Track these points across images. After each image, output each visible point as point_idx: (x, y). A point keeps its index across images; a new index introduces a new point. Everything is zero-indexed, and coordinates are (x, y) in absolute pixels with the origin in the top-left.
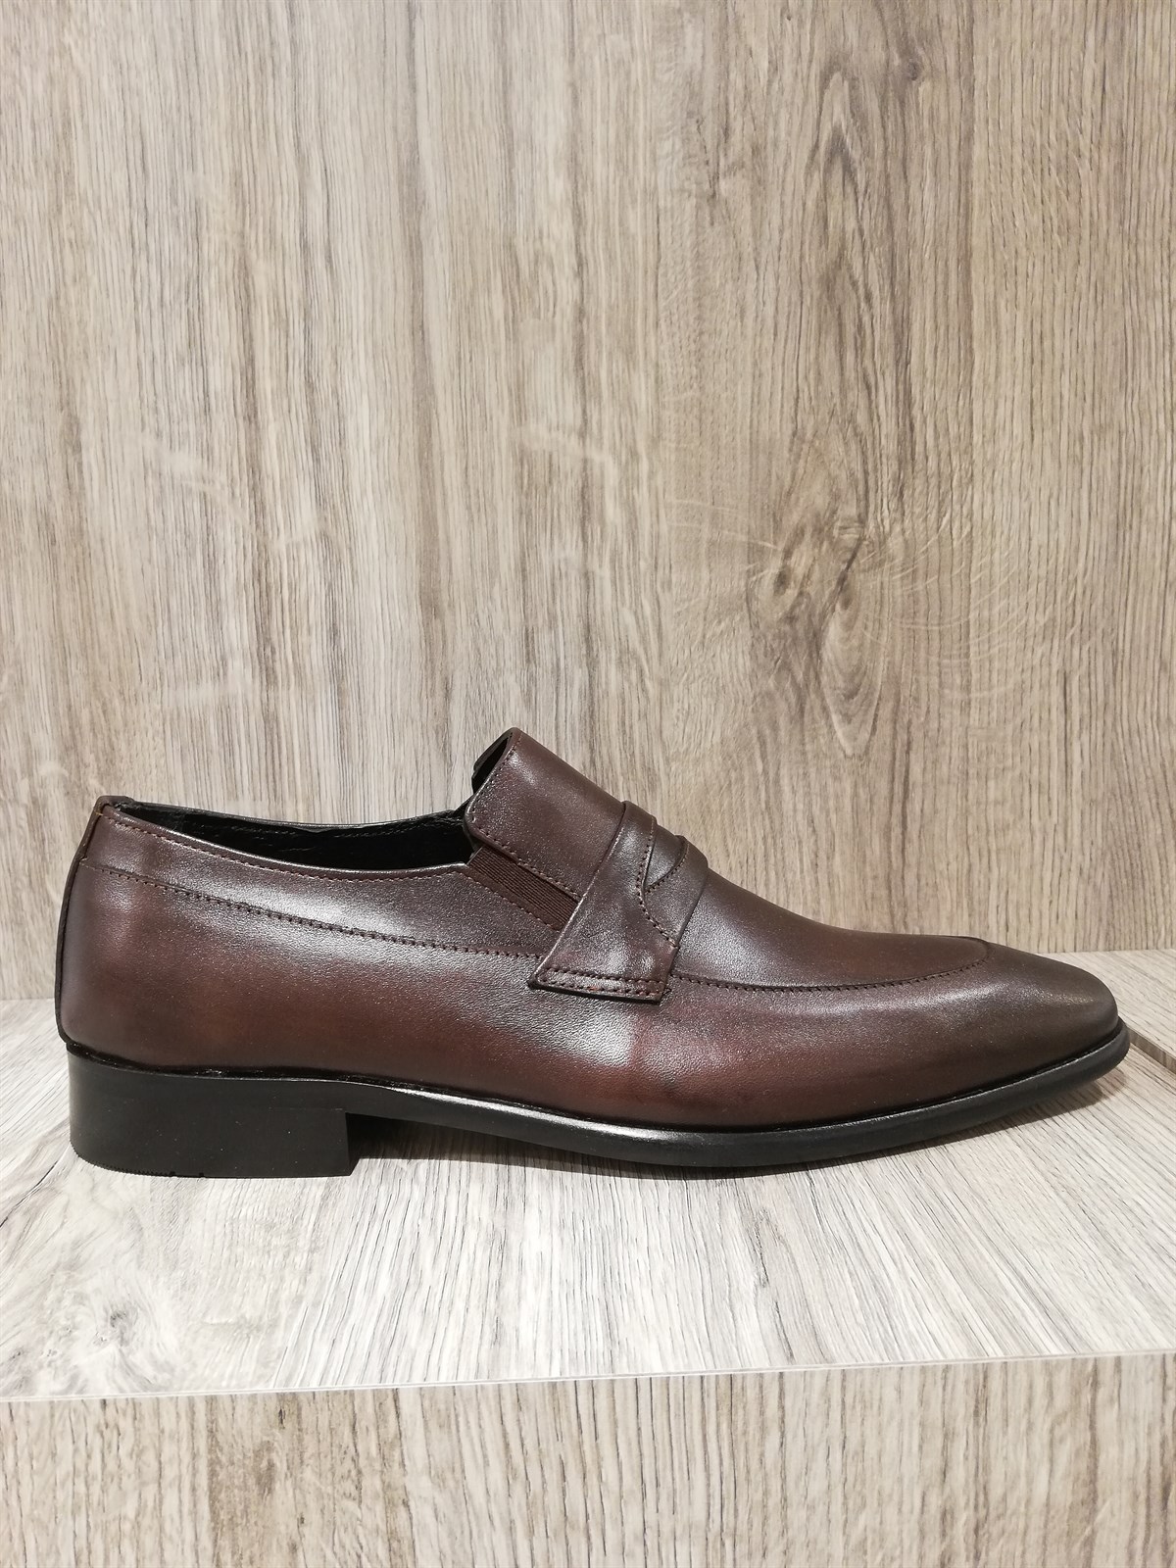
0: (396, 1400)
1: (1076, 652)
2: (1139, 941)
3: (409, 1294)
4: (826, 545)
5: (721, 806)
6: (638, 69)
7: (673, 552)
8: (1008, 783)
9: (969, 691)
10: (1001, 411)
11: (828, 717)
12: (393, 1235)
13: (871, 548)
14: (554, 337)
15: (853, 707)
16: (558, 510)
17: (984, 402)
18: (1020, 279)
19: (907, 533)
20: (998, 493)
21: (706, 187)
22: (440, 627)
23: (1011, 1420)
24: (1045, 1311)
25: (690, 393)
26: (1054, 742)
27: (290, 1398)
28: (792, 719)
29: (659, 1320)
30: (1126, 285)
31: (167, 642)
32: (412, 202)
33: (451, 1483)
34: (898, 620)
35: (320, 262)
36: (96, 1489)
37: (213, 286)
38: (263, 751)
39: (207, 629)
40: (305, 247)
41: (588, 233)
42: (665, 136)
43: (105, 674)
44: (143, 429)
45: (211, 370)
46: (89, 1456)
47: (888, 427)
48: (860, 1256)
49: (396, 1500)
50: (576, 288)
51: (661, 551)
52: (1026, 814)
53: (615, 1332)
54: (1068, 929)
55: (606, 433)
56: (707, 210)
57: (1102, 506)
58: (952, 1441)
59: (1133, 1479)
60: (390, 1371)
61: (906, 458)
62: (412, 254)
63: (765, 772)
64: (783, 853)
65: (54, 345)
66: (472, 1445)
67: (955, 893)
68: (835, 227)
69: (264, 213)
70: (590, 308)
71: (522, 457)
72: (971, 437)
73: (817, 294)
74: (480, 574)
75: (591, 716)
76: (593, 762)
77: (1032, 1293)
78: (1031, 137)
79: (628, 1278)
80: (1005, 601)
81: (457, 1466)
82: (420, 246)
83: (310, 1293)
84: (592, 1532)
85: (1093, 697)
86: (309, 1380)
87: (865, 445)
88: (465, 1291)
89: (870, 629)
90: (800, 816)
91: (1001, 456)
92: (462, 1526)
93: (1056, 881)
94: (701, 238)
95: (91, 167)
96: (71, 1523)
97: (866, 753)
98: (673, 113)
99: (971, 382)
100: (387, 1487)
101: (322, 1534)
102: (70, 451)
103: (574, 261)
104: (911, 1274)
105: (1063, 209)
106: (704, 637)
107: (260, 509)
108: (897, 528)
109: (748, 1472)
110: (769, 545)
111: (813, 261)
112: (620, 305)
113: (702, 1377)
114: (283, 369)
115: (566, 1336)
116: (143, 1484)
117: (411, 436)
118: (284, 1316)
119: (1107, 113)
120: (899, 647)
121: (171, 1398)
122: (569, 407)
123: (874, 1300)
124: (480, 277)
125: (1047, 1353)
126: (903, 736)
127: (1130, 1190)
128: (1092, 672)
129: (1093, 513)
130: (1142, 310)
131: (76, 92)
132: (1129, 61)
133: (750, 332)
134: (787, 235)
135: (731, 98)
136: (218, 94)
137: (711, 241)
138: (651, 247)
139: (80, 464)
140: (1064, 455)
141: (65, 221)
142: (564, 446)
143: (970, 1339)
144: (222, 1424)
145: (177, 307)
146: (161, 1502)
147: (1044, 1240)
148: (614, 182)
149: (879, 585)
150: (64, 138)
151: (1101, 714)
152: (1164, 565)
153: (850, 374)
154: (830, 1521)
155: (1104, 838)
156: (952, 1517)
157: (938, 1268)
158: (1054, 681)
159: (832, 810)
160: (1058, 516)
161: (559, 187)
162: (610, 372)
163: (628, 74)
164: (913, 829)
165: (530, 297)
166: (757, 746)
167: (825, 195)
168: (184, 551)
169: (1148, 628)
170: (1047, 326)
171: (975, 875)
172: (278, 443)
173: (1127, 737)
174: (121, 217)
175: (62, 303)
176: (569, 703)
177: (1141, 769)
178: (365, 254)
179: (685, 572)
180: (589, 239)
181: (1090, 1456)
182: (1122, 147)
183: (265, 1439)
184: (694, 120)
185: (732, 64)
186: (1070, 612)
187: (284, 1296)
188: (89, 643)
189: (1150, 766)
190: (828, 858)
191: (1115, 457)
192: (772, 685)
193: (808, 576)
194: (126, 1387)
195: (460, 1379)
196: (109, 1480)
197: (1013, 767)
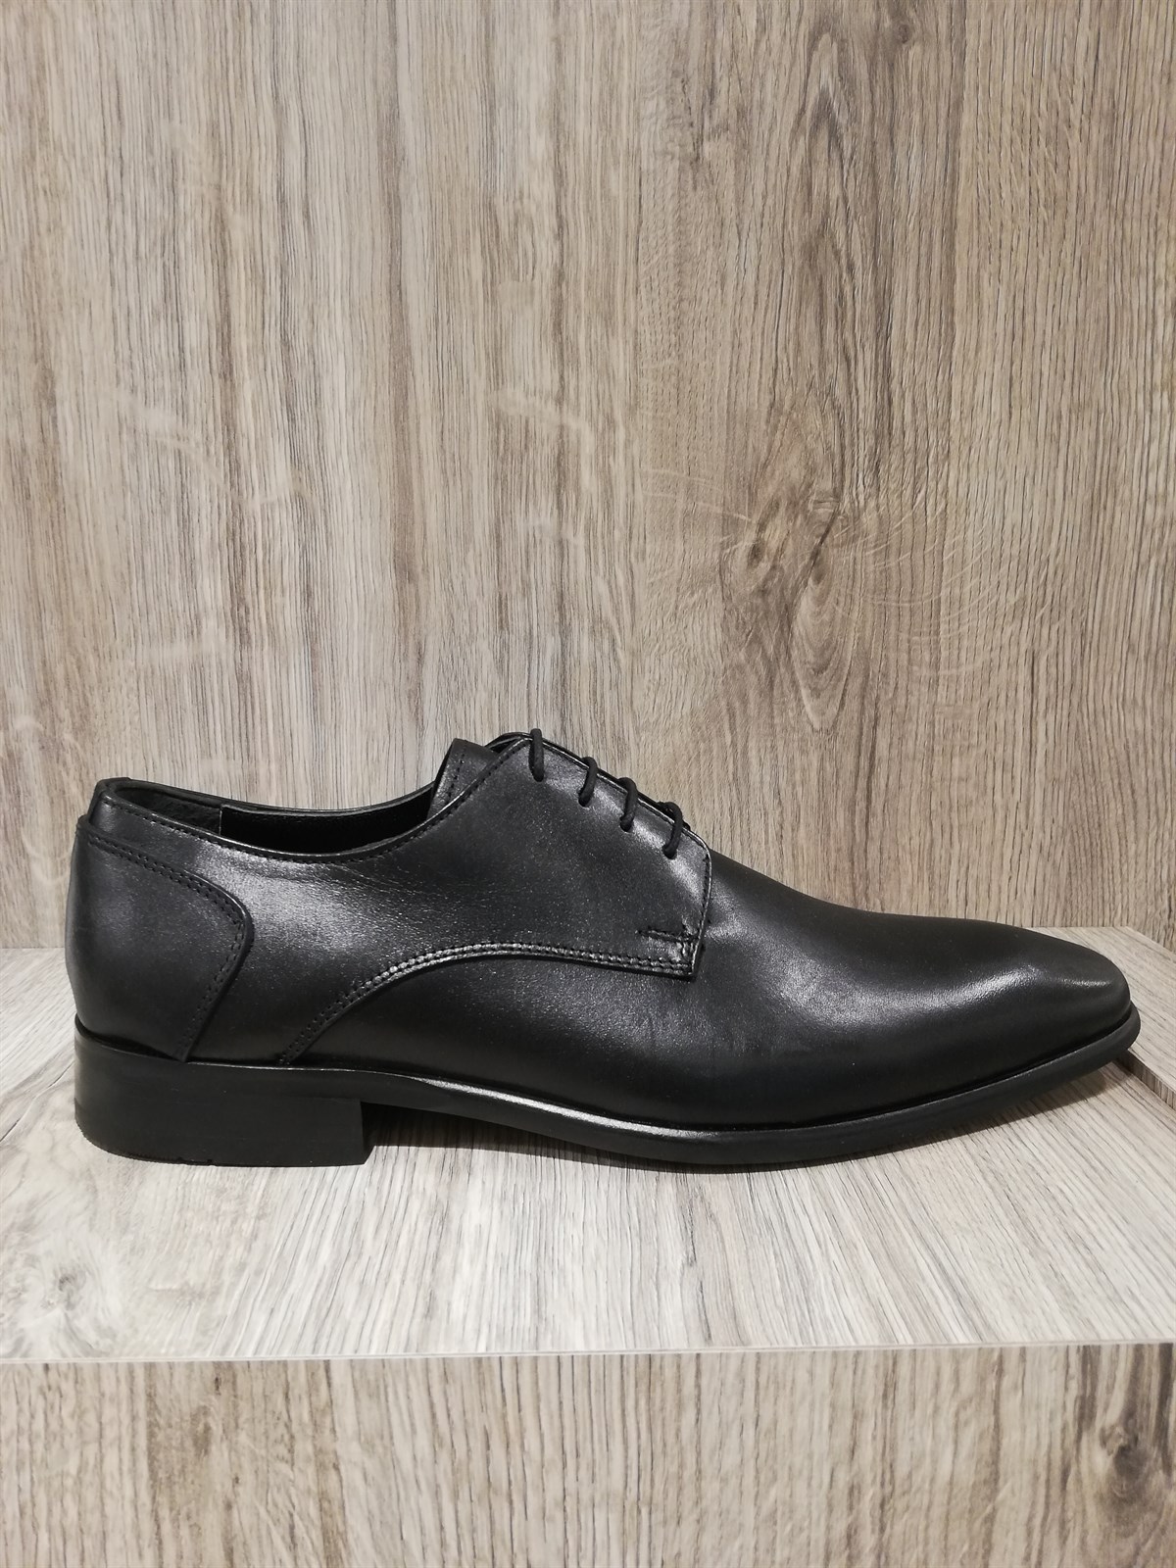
0: (327, 1370)
1: (1045, 631)
2: (1096, 919)
3: (349, 1265)
4: (800, 518)
5: (689, 776)
6: (623, 23)
7: (648, 522)
8: (972, 761)
9: (937, 669)
10: (980, 388)
11: (797, 691)
12: (339, 1203)
13: (845, 523)
14: (532, 300)
15: (822, 682)
16: (534, 475)
17: (963, 377)
18: (1004, 253)
19: (881, 509)
20: (973, 470)
21: (690, 149)
22: (413, 591)
23: (919, 1405)
24: (959, 1298)
25: (668, 361)
26: (1019, 721)
27: (225, 1366)
28: (761, 693)
29: (586, 1297)
30: (1111, 260)
31: (142, 600)
32: (391, 158)
33: (380, 1449)
34: (870, 596)
35: (297, 217)
36: (39, 1447)
37: (189, 239)
38: (236, 711)
39: (181, 587)
40: (282, 201)
41: (570, 194)
42: (649, 95)
43: (80, 630)
44: (118, 383)
45: (186, 326)
46: (32, 1416)
47: (866, 401)
48: (787, 1237)
49: (326, 1463)
50: (556, 251)
51: (636, 520)
52: (989, 791)
53: (543, 1309)
54: (1026, 904)
55: (583, 400)
56: (690, 176)
57: (1077, 486)
58: (861, 1421)
59: (1035, 1462)
60: (323, 1342)
61: (884, 431)
62: (390, 213)
63: (734, 744)
64: (748, 824)
65: (28, 294)
66: (401, 1414)
67: (916, 867)
68: (819, 194)
69: (241, 165)
70: (570, 270)
71: (498, 421)
72: (949, 412)
73: (798, 263)
74: (454, 539)
75: (563, 683)
76: (563, 730)
77: (948, 1279)
78: (1021, 106)
79: (562, 1254)
80: (975, 581)
81: (386, 1434)
82: (398, 204)
83: (254, 1261)
84: (515, 1497)
85: (1060, 674)
86: (245, 1350)
87: (842, 418)
88: (403, 1263)
89: (842, 604)
90: (766, 789)
91: (978, 434)
92: (390, 1489)
93: (1016, 857)
94: (683, 202)
95: (65, 113)
96: (15, 1477)
97: (834, 726)
98: (659, 72)
99: (951, 357)
100: (319, 1451)
101: (256, 1493)
102: (44, 404)
103: (554, 222)
104: (834, 1257)
105: (1051, 182)
106: (677, 608)
107: (235, 468)
108: (872, 504)
109: (665, 1445)
110: (743, 517)
111: (796, 229)
112: (600, 268)
113: (622, 1357)
114: (259, 326)
115: (495, 1312)
116: (84, 1443)
117: (386, 397)
118: (227, 1284)
119: (1100, 83)
120: (869, 624)
121: (111, 1364)
122: (547, 372)
123: (795, 1283)
124: (459, 237)
125: (955, 1342)
126: (870, 712)
127: (1055, 1176)
128: (1061, 652)
129: (1068, 493)
130: (1126, 289)
131: (50, 35)
132: (1125, 30)
133: (730, 301)
134: (770, 202)
135: (718, 59)
136: (195, 40)
137: (692, 206)
138: (633, 210)
139: (55, 418)
140: (1041, 433)
141: (39, 168)
142: (541, 412)
143: (882, 1325)
144: (160, 1389)
145: (153, 259)
146: (102, 1461)
147: (966, 1226)
148: (597, 142)
149: (852, 561)
150: (38, 83)
151: (1067, 694)
152: (1137, 548)
153: (830, 346)
154: (741, 1493)
155: (1066, 816)
156: (859, 1492)
157: (861, 1252)
158: (1022, 661)
159: (798, 783)
160: (1033, 495)
161: (540, 145)
162: (588, 337)
163: (613, 30)
164: (877, 804)
165: (509, 258)
166: (727, 718)
167: (810, 161)
168: (159, 508)
169: (1118, 610)
170: (1030, 300)
171: (937, 850)
172: (253, 402)
173: (1092, 718)
174: (96, 167)
175: (36, 253)
176: (541, 671)
177: (1105, 750)
178: (343, 210)
179: (659, 543)
180: (570, 200)
181: (993, 1438)
182: (1113, 117)
183: (202, 1404)
184: (679, 80)
185: (720, 23)
186: (1041, 592)
187: (229, 1262)
188: (63, 599)
189: (1114, 747)
190: (793, 830)
191: (1092, 437)
192: (743, 658)
193: (781, 550)
194: (68, 1352)
195: (390, 1352)
196: (52, 1439)
197: (978, 744)
